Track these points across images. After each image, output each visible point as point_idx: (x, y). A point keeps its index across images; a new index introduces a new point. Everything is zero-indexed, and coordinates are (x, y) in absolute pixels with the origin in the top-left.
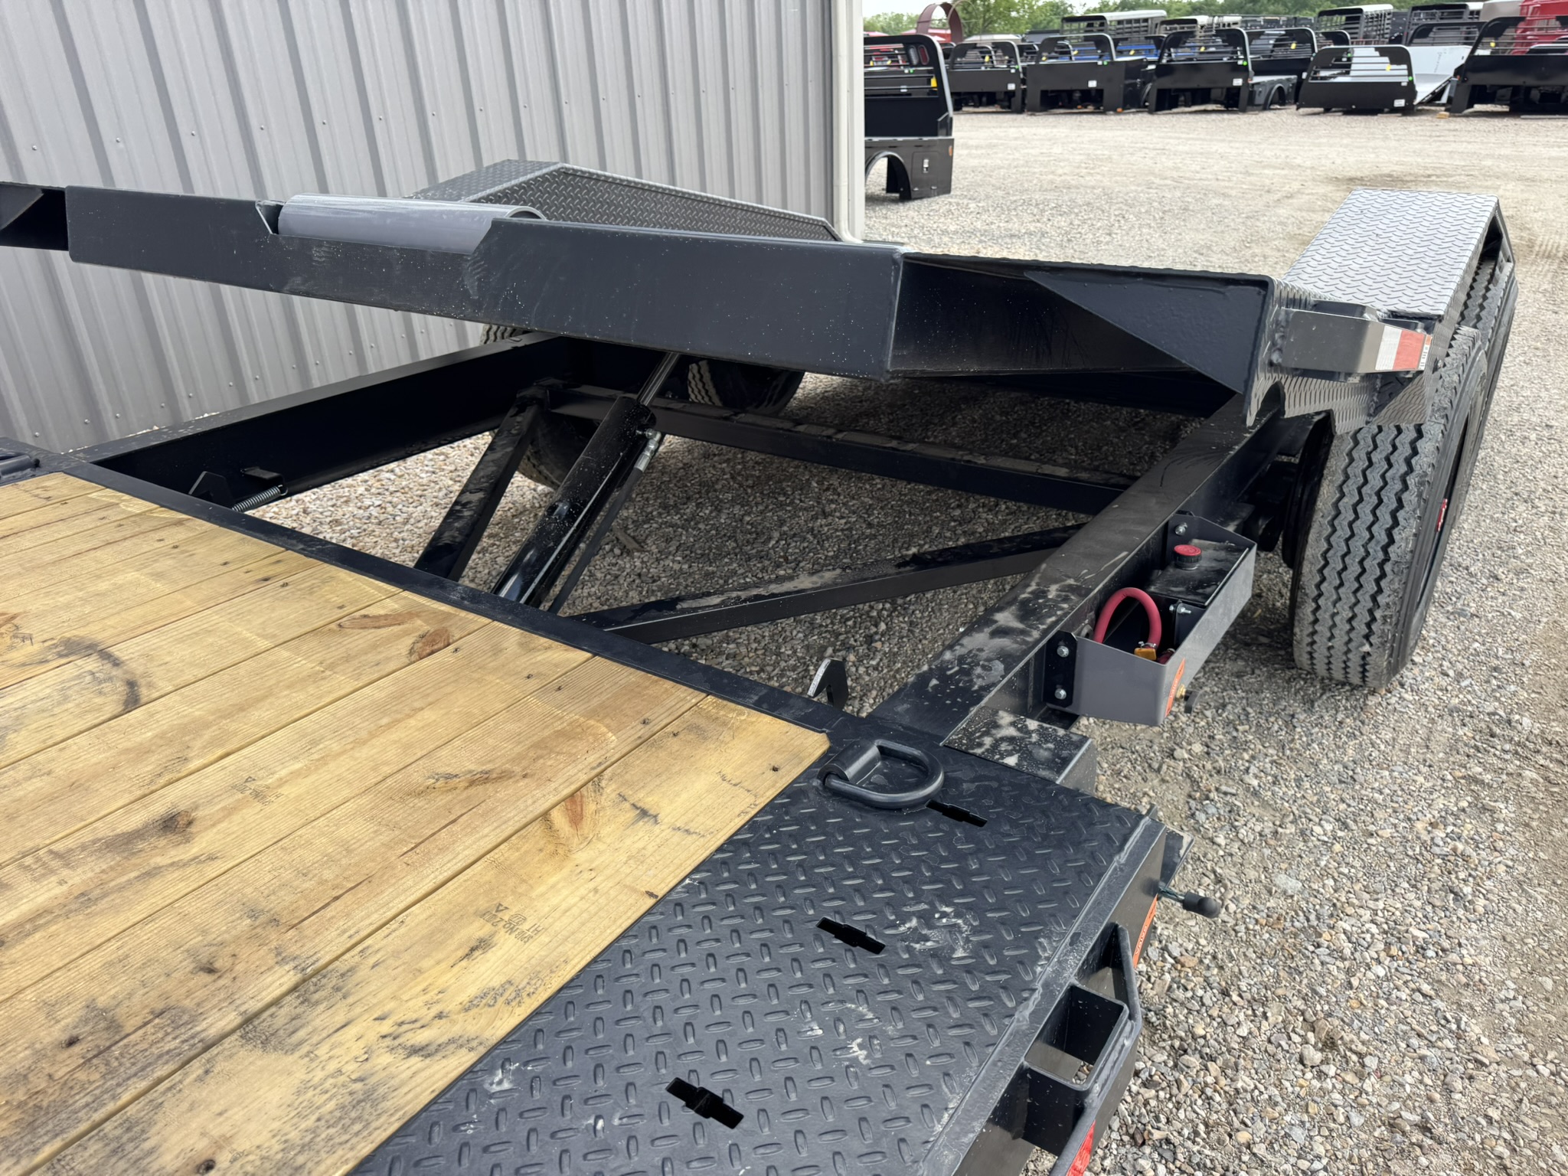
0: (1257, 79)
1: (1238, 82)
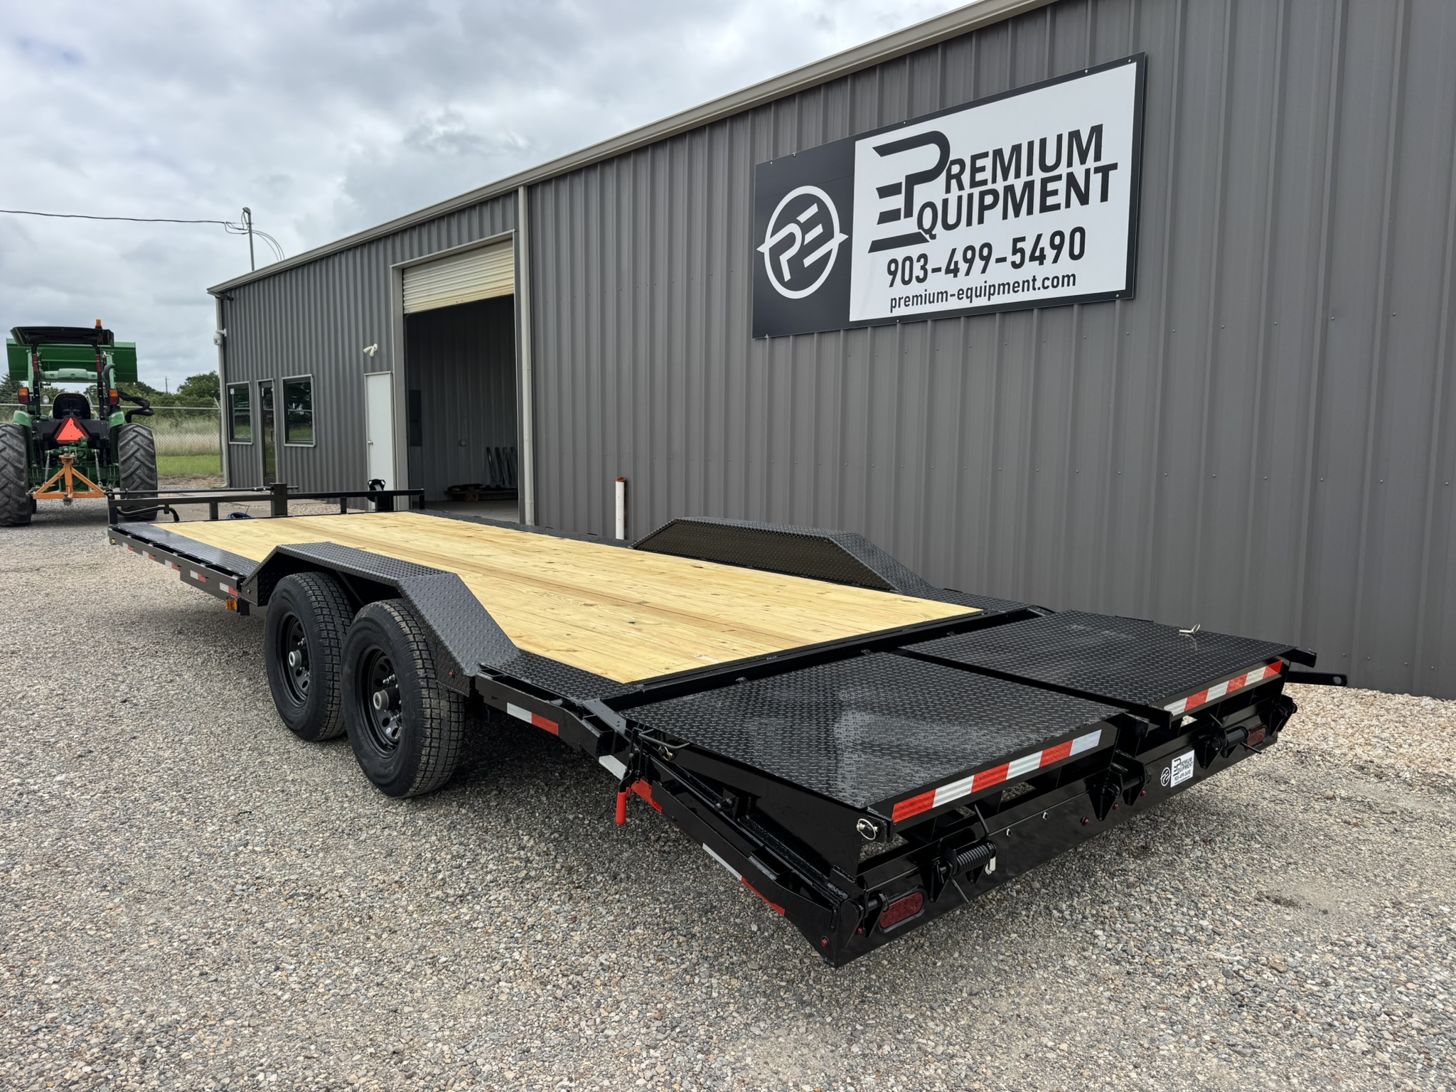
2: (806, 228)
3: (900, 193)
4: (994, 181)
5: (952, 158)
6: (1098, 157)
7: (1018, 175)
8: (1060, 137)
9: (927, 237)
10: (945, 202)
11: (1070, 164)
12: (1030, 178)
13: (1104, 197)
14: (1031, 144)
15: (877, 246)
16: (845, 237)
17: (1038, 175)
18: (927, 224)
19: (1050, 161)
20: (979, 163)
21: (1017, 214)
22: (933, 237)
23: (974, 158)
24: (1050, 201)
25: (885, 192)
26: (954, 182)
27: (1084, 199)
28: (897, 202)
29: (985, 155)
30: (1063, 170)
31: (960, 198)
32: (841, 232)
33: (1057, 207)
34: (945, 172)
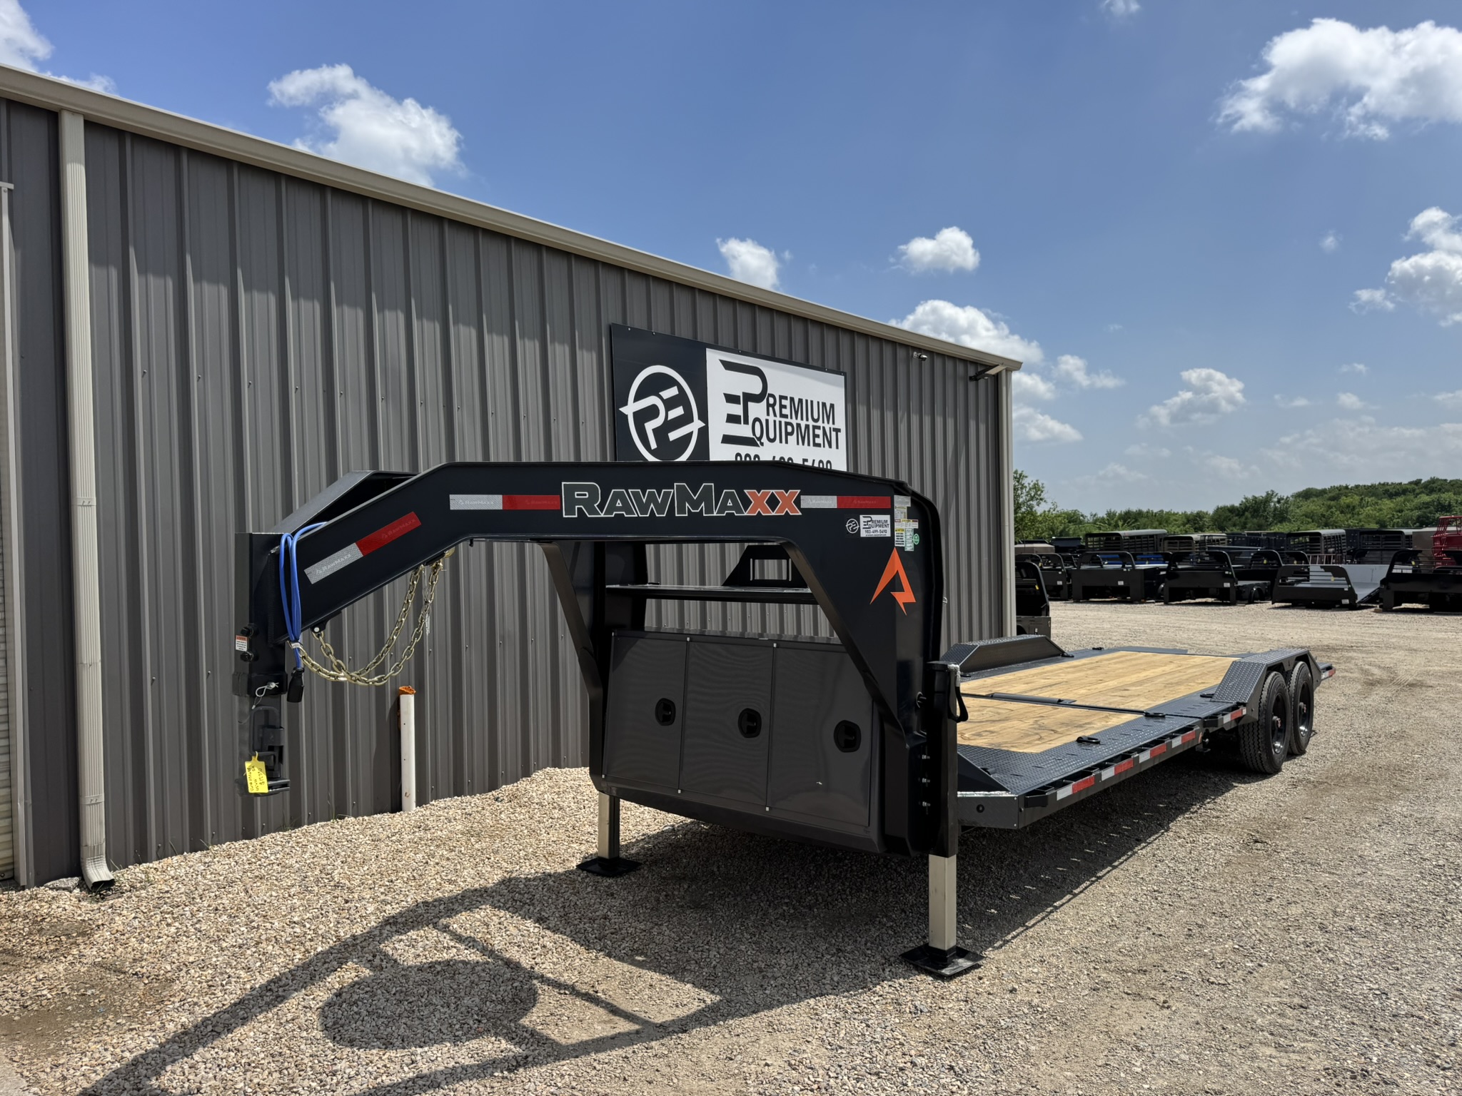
0: (1241, 583)
1: (1227, 585)
2: (670, 404)
3: (740, 404)
4: (791, 418)
5: (769, 392)
6: (833, 423)
7: (802, 419)
8: (818, 403)
9: (758, 443)
10: (767, 421)
11: (823, 422)
12: (807, 423)
13: (837, 447)
14: (807, 401)
15: (728, 439)
16: (702, 424)
17: (811, 423)
18: (758, 434)
19: (816, 417)
20: (784, 402)
21: (803, 444)
22: (762, 444)
23: (782, 397)
24: (817, 441)
25: (731, 399)
26: (771, 409)
27: (830, 446)
28: (737, 410)
29: (786, 398)
30: (820, 423)
31: (775, 421)
32: (699, 418)
33: (819, 445)
34: (765, 400)
